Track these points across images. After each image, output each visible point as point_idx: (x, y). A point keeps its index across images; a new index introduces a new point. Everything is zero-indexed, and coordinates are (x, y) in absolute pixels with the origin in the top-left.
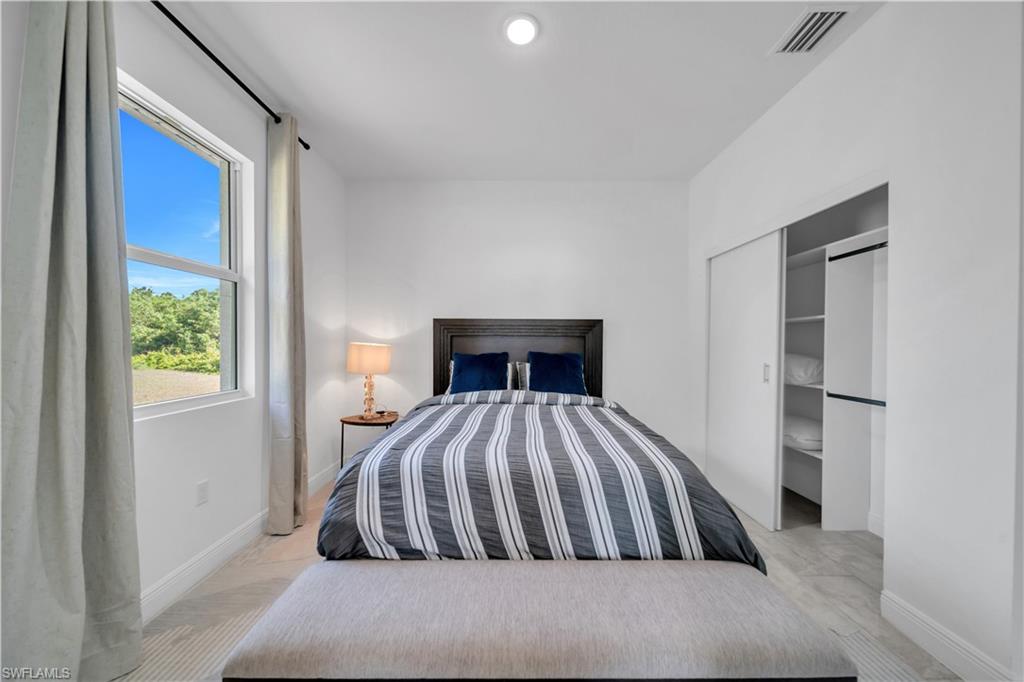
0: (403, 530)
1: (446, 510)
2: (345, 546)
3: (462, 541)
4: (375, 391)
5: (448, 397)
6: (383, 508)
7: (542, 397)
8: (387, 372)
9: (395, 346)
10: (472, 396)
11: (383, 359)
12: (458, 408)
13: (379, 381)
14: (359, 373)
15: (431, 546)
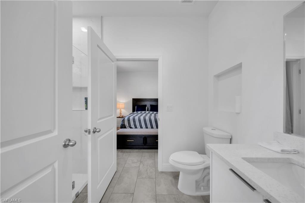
0: (131, 125)
1: (136, 123)
2: (124, 127)
3: (137, 127)
4: (122, 112)
5: (135, 112)
6: (128, 123)
7: (151, 112)
8: (124, 109)
9: (125, 103)
10: (139, 112)
11: (123, 106)
12: (137, 114)
13: (122, 110)
14: (118, 109)
15: (134, 127)
